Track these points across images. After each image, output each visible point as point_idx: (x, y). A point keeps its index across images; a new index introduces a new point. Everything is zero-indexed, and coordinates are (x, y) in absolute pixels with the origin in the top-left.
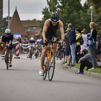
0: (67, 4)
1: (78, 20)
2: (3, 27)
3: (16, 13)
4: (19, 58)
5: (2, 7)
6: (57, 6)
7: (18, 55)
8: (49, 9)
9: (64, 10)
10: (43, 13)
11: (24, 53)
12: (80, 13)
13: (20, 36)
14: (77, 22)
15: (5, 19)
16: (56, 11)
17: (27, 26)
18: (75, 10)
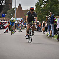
1: (56, 10)
2: (12, 14)
3: (20, 5)
4: (21, 32)
5: (12, 2)
6: (44, 1)
7: (21, 30)
8: (39, 3)
9: (48, 4)
10: (36, 5)
11: (24, 29)
12: (57, 6)
13: (22, 19)
15: (13, 9)
16: (44, 4)
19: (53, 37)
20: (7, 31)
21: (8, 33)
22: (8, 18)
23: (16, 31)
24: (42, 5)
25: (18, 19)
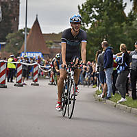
0: (106, 13)
2: (19, 42)
4: (38, 85)
5: (19, 15)
6: (91, 15)
7: (36, 81)
9: (101, 21)
12: (122, 26)
13: (40, 54)
14: (118, 38)
16: (91, 22)
17: (51, 41)
18: (115, 21)
20: (4, 82)
21: (6, 87)
22: (9, 52)
23: (25, 82)
24: (87, 24)
25: (32, 54)
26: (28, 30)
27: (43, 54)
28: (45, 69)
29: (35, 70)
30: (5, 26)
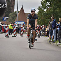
0: (53, 4)
1: (59, 14)
2: (14, 17)
3: (22, 8)
4: (23, 36)
5: (14, 5)
6: (47, 5)
7: (22, 34)
8: (42, 7)
10: (38, 9)
11: (26, 33)
14: (59, 15)
15: (15, 12)
16: (46, 8)
18: (58, 8)
19: (54, 42)
20: (8, 35)
21: (9, 37)
22: (10, 21)
24: (45, 9)
25: (20, 22)
26: (19, 12)
27: (25, 23)
28: (26, 29)
29: (21, 30)
30: (8, 10)
